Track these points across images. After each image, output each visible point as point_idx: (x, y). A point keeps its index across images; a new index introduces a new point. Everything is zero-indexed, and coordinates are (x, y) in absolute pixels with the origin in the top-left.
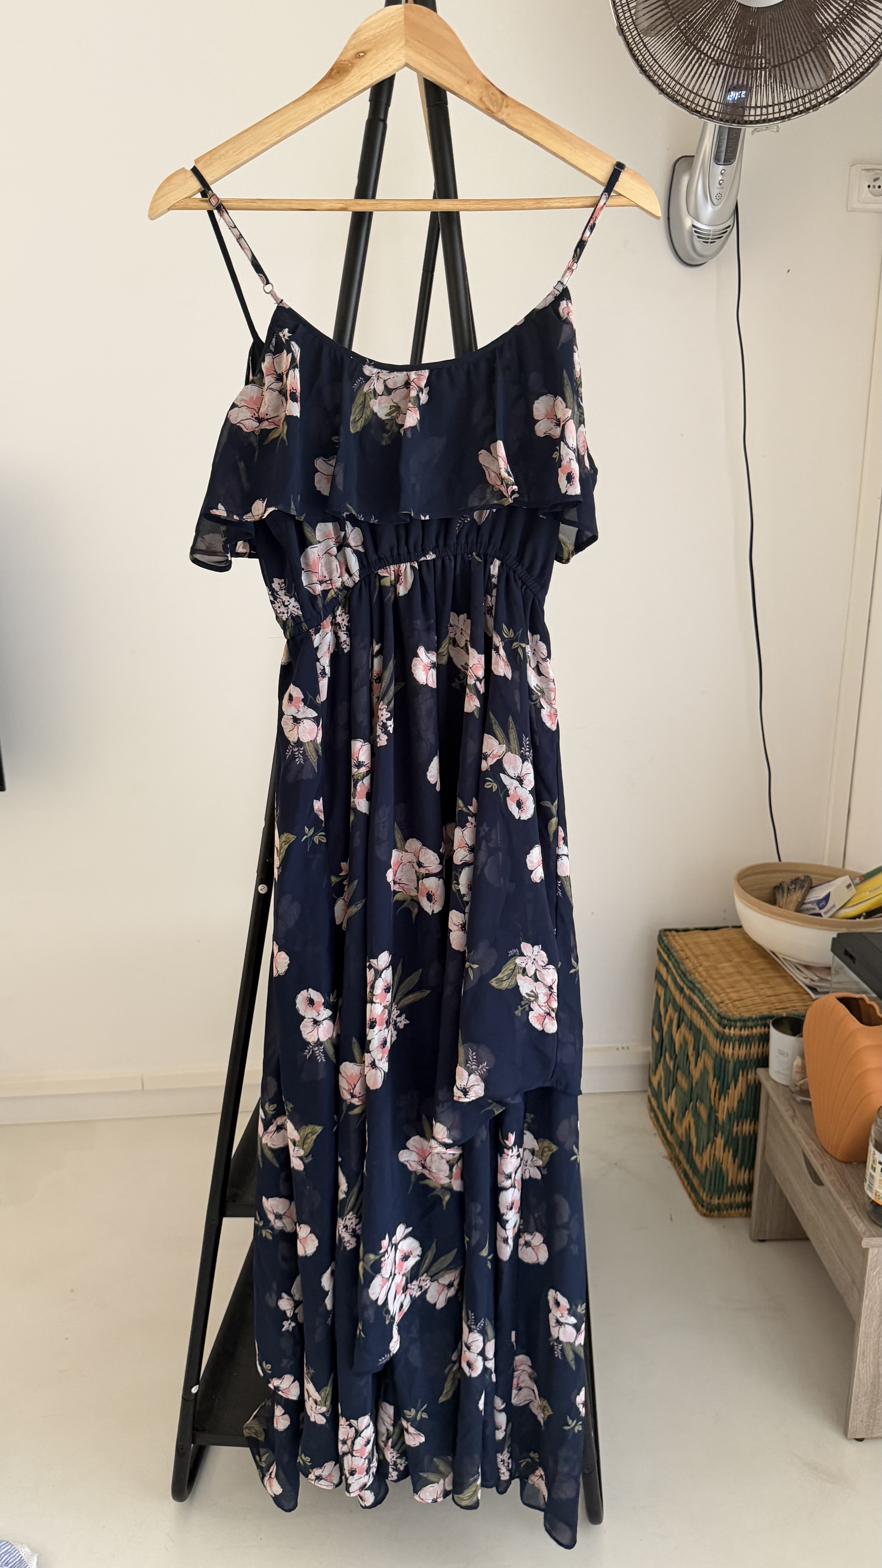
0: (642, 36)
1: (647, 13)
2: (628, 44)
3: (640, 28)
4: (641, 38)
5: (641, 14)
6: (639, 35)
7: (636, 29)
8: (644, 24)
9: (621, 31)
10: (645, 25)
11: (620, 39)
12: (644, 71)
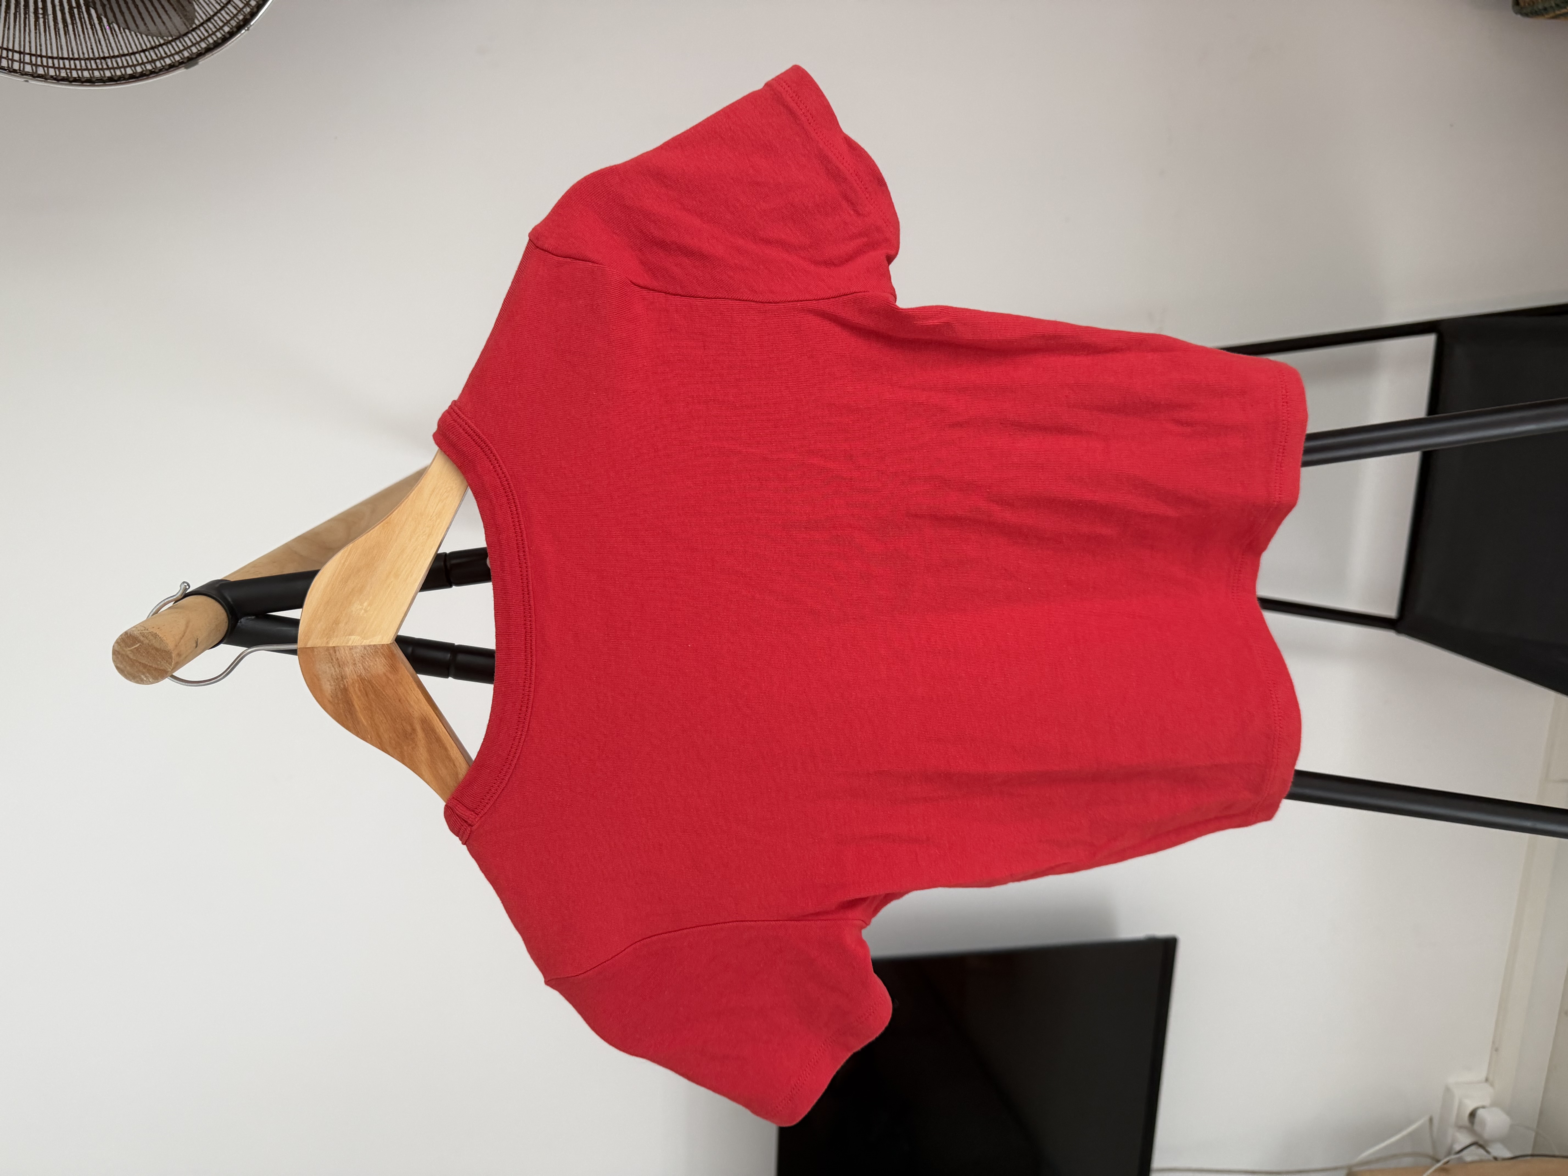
0: (194, 26)
1: (160, 17)
2: (209, 50)
3: (183, 30)
4: (198, 27)
5: (162, 28)
6: (194, 30)
7: (186, 34)
8: (177, 23)
9: (190, 61)
10: (177, 20)
11: (203, 62)
12: (245, 23)
